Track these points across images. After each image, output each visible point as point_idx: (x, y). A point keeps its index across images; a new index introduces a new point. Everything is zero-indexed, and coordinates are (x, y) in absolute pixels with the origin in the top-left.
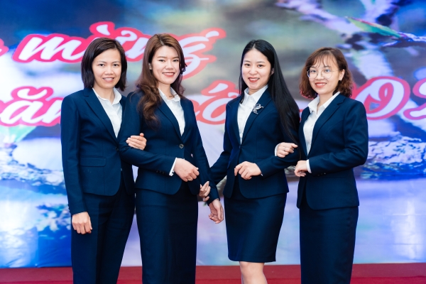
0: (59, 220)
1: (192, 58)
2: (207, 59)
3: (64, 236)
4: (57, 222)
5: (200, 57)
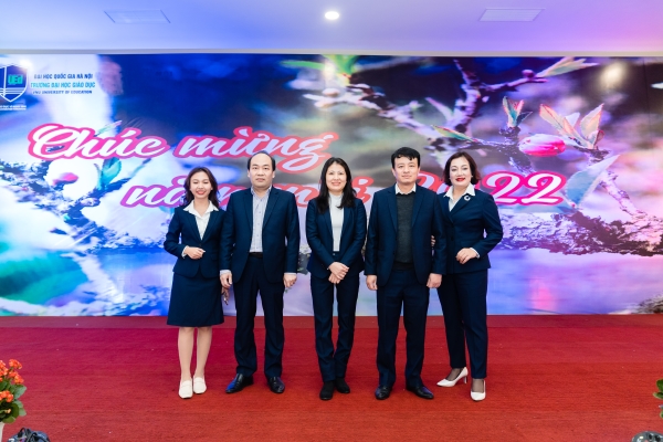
1: (312, 155)
2: (324, 156)
5: (318, 155)
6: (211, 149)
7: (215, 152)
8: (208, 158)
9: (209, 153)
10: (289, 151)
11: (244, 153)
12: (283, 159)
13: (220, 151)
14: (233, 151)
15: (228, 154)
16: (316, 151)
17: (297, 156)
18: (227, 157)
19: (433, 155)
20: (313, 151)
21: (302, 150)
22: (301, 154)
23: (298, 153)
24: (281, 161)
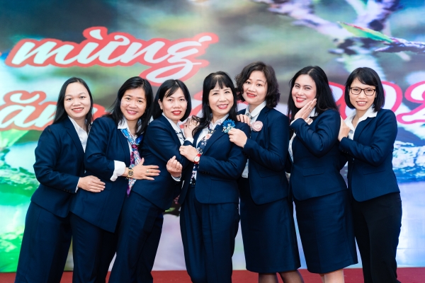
1: (185, 63)
2: (200, 63)
5: (193, 62)
6: (54, 56)
7: (59, 60)
8: (50, 67)
9: (51, 61)
10: (155, 57)
11: (97, 61)
12: (149, 67)
14: (83, 57)
15: (76, 62)
16: (191, 58)
17: (165, 64)
18: (74, 67)
19: (340, 60)
20: (186, 58)
21: (171, 56)
22: (170, 61)
23: (166, 60)
24: (144, 70)
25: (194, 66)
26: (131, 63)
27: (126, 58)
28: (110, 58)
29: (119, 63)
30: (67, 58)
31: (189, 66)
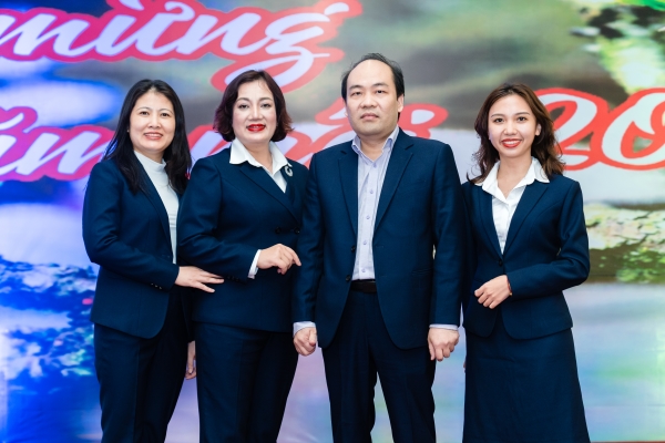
0: (47, 358)
1: (298, 53)
2: (327, 55)
3: (56, 390)
4: (42, 363)
5: (313, 52)
6: (52, 41)
7: (62, 47)
8: (44, 62)
9: (45, 49)
10: (242, 44)
11: (132, 50)
12: (230, 62)
13: (74, 45)
14: (105, 44)
15: (93, 53)
16: (308, 44)
17: (261, 55)
18: (91, 60)
19: (593, 48)
20: (300, 44)
21: (272, 41)
22: (271, 50)
23: (263, 48)
24: (222, 67)
25: (315, 59)
26: (198, 54)
27: (187, 44)
28: (157, 44)
29: (174, 54)
30: (76, 44)
31: (306, 60)
